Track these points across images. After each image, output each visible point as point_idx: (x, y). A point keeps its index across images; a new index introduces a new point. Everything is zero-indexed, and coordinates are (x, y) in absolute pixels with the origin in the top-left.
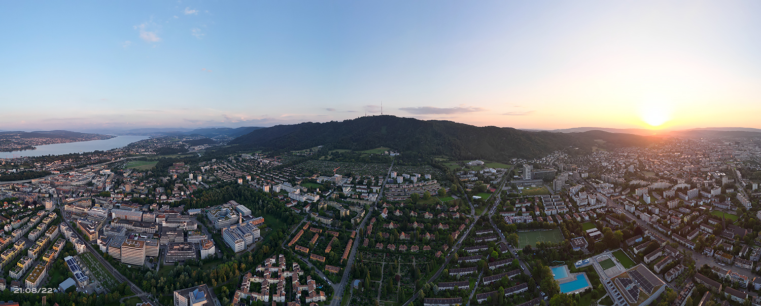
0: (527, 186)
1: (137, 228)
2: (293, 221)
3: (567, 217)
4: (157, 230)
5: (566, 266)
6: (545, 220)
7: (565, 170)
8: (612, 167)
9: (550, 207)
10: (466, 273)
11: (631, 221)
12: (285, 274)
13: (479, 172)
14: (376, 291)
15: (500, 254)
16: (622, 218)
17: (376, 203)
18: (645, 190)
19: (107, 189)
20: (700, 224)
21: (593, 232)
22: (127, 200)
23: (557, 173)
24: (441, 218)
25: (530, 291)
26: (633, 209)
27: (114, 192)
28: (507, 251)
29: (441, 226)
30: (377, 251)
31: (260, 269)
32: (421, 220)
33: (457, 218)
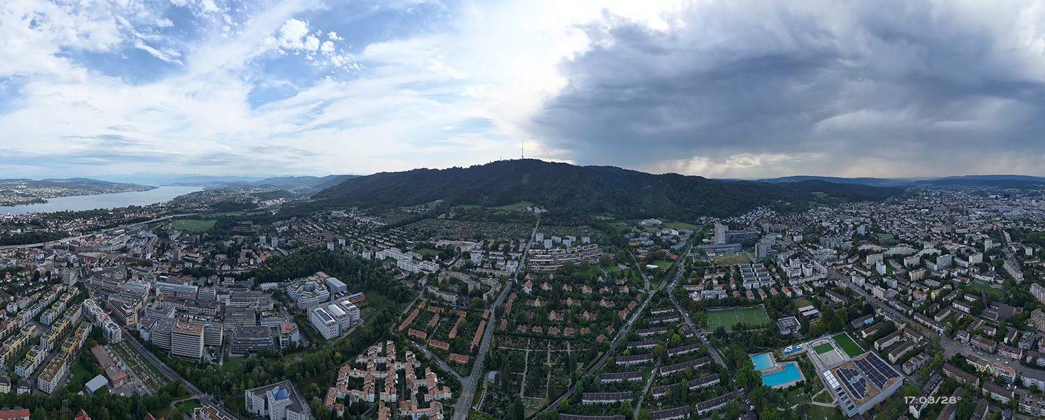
0: (721, 253)
1: (190, 308)
2: (404, 298)
3: (773, 292)
4: (219, 310)
5: (771, 353)
6: (744, 295)
7: (772, 232)
8: (836, 228)
9: (750, 278)
10: (638, 362)
11: (859, 297)
12: (396, 366)
13: (654, 235)
14: (519, 387)
15: (683, 338)
16: (848, 293)
17: (516, 275)
18: (881, 257)
19: (148, 256)
20: (952, 301)
21: (808, 310)
22: (176, 271)
23: (760, 236)
24: (605, 294)
25: (721, 384)
26: (862, 281)
27: (158, 260)
28: (692, 335)
29: (603, 303)
30: (519, 336)
31: (360, 359)
32: (578, 295)
33: (625, 294)
